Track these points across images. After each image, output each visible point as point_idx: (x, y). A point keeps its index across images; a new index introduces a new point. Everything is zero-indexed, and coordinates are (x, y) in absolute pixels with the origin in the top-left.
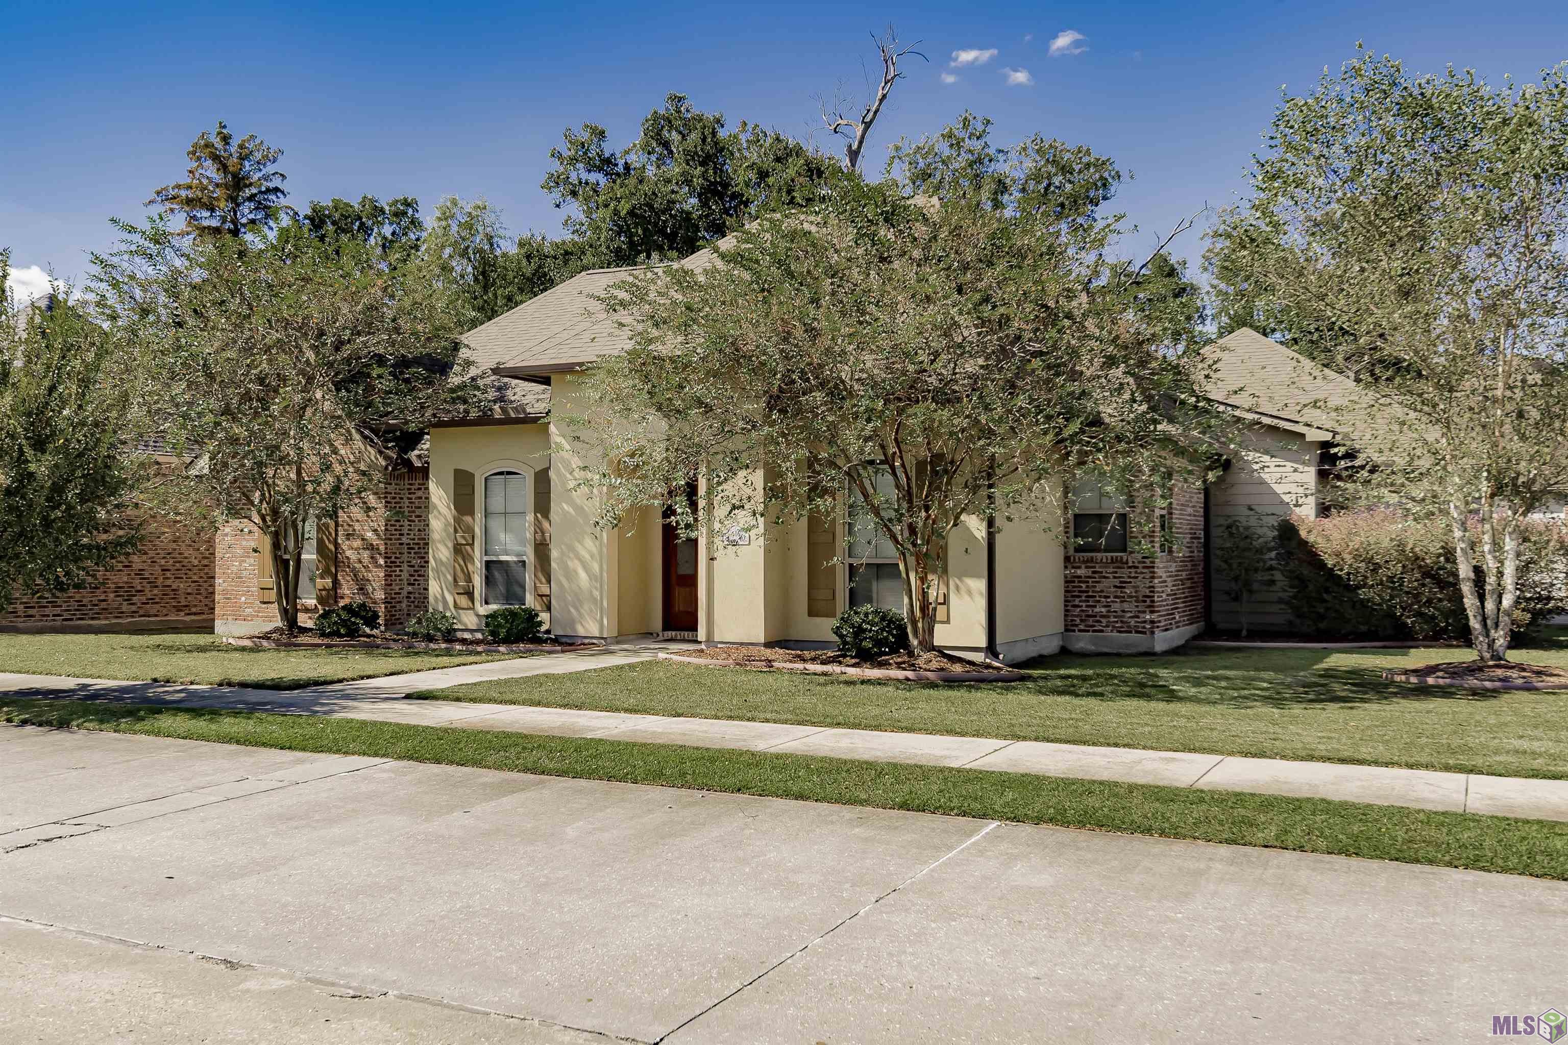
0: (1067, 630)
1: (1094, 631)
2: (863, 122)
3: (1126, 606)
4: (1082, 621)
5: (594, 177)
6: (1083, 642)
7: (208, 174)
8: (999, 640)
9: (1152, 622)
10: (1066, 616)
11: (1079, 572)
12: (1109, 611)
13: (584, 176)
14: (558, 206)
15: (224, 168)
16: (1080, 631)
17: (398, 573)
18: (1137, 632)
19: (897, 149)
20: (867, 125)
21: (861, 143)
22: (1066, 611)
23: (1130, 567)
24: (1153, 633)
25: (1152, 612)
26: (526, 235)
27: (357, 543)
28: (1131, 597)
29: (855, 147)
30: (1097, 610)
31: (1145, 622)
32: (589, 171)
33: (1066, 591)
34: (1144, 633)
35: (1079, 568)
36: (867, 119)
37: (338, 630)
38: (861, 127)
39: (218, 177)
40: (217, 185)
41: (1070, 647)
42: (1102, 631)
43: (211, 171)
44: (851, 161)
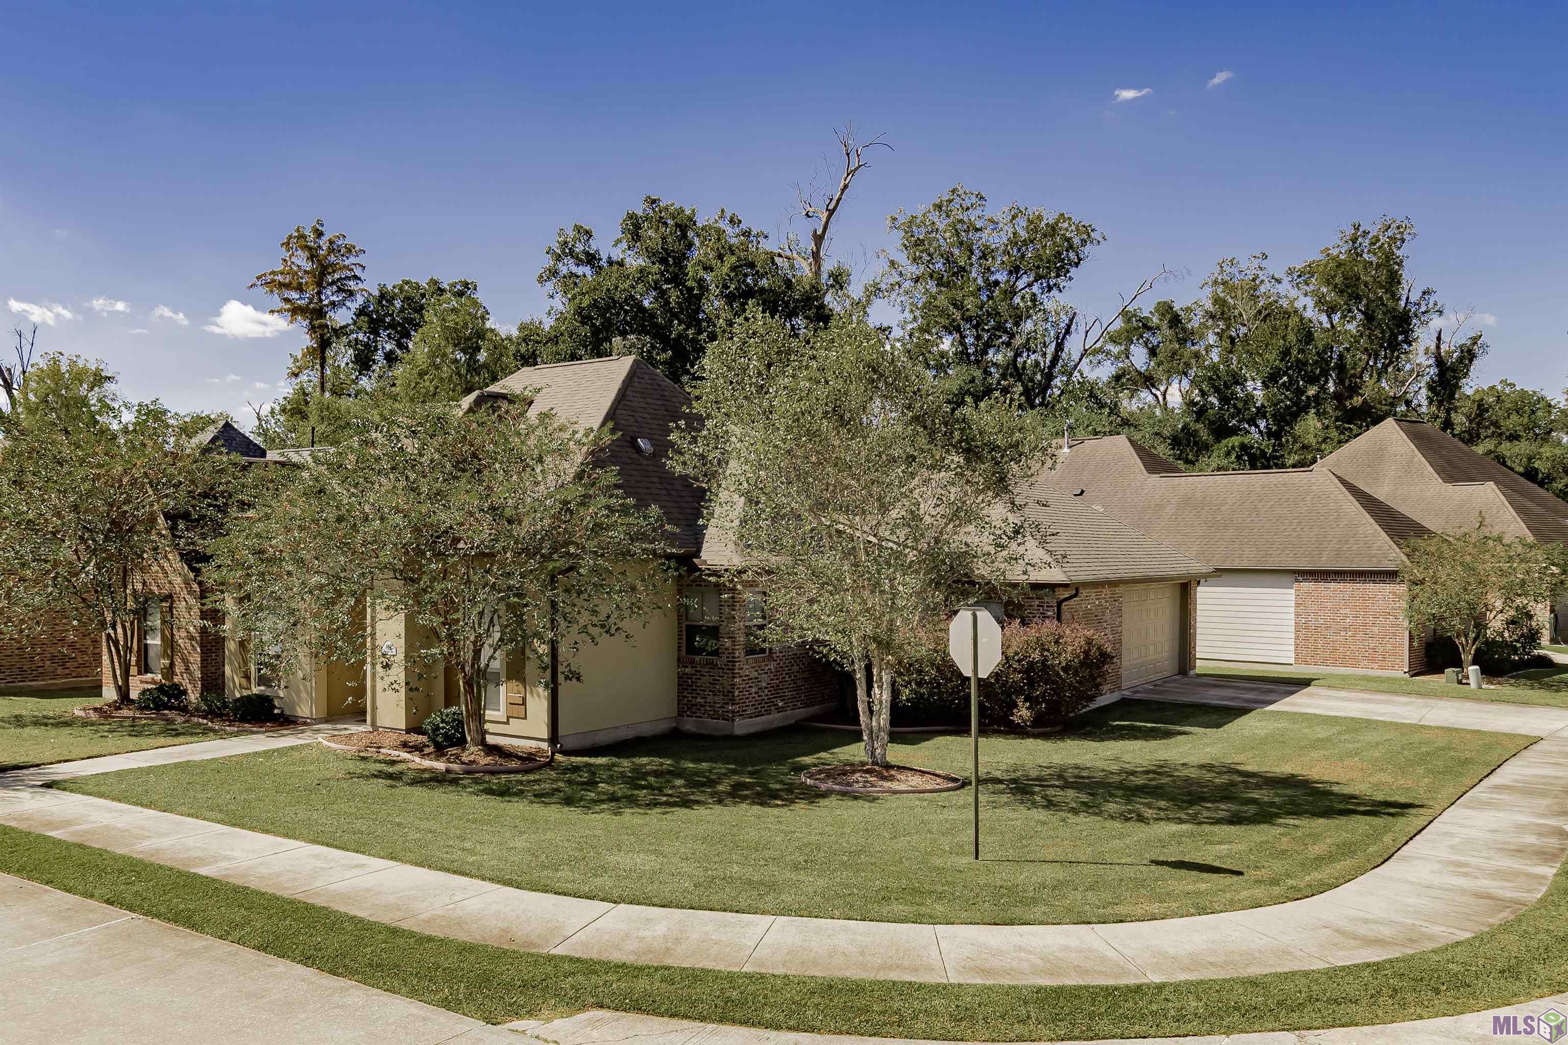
0: (679, 715)
1: (697, 717)
2: (827, 209)
3: (716, 698)
4: (688, 708)
5: (580, 270)
6: (689, 725)
7: (299, 262)
8: (562, 732)
9: (733, 712)
10: (678, 704)
11: (687, 670)
12: (706, 702)
13: (574, 269)
14: (552, 297)
15: (312, 257)
16: (688, 716)
17: (214, 657)
18: (724, 719)
19: (895, 219)
20: (831, 212)
21: (825, 228)
22: (679, 700)
23: (719, 669)
24: (733, 721)
25: (733, 704)
26: (528, 319)
27: (184, 634)
28: (720, 692)
29: (819, 232)
30: (699, 700)
31: (728, 712)
32: (578, 265)
33: (679, 685)
34: (728, 720)
35: (687, 667)
36: (831, 207)
37: (149, 705)
38: (826, 214)
39: (308, 266)
40: (306, 272)
41: (681, 728)
42: (701, 717)
43: (302, 260)
44: (816, 245)
